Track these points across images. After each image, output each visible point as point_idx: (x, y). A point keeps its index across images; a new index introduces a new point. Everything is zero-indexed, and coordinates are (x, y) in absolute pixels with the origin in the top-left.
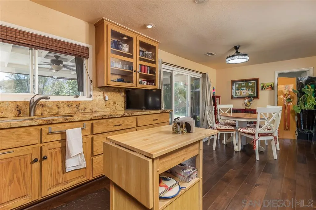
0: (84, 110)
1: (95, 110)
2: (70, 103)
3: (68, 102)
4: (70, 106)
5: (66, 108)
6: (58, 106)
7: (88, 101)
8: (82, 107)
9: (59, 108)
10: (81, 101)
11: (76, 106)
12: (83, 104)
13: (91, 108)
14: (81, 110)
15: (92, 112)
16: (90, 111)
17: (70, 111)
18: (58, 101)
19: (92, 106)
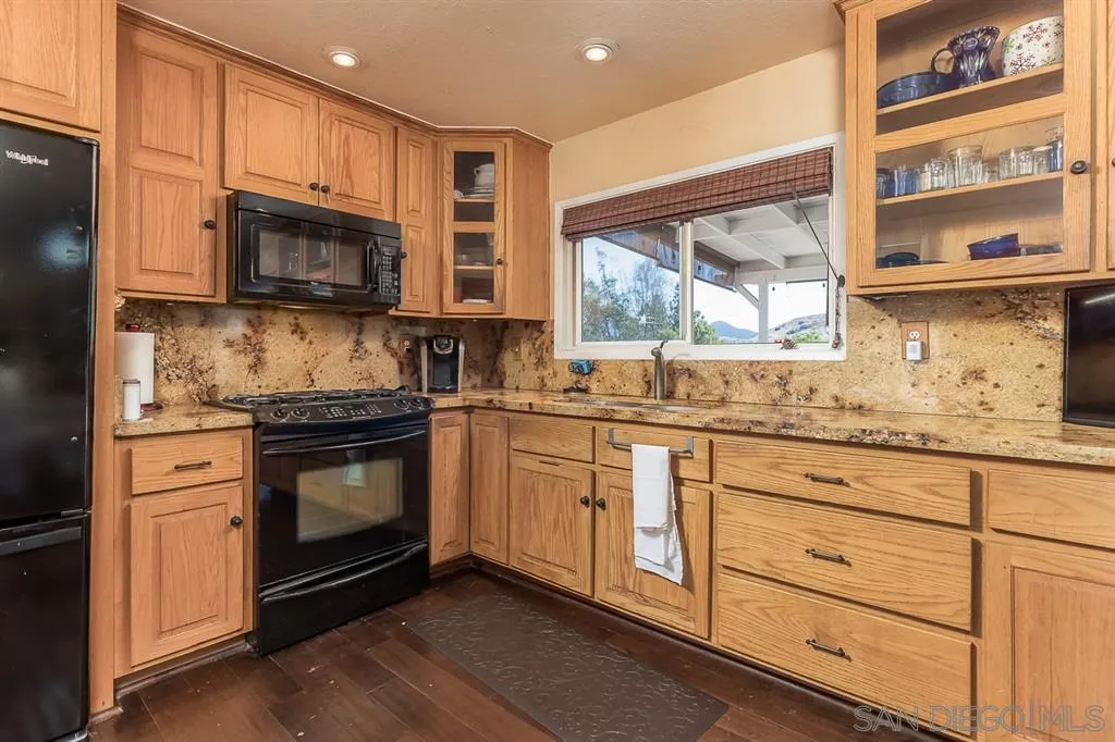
0: (808, 399)
1: (856, 401)
2: (758, 369)
3: (751, 363)
4: (758, 377)
5: (748, 385)
6: (724, 375)
7: (822, 361)
8: (798, 383)
9: (727, 383)
10: (795, 362)
11: (777, 379)
12: (802, 374)
13: (836, 390)
14: (794, 396)
15: (842, 407)
16: (833, 404)
17: (759, 394)
18: (725, 362)
19: (844, 384)
